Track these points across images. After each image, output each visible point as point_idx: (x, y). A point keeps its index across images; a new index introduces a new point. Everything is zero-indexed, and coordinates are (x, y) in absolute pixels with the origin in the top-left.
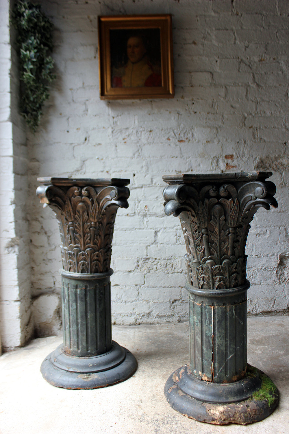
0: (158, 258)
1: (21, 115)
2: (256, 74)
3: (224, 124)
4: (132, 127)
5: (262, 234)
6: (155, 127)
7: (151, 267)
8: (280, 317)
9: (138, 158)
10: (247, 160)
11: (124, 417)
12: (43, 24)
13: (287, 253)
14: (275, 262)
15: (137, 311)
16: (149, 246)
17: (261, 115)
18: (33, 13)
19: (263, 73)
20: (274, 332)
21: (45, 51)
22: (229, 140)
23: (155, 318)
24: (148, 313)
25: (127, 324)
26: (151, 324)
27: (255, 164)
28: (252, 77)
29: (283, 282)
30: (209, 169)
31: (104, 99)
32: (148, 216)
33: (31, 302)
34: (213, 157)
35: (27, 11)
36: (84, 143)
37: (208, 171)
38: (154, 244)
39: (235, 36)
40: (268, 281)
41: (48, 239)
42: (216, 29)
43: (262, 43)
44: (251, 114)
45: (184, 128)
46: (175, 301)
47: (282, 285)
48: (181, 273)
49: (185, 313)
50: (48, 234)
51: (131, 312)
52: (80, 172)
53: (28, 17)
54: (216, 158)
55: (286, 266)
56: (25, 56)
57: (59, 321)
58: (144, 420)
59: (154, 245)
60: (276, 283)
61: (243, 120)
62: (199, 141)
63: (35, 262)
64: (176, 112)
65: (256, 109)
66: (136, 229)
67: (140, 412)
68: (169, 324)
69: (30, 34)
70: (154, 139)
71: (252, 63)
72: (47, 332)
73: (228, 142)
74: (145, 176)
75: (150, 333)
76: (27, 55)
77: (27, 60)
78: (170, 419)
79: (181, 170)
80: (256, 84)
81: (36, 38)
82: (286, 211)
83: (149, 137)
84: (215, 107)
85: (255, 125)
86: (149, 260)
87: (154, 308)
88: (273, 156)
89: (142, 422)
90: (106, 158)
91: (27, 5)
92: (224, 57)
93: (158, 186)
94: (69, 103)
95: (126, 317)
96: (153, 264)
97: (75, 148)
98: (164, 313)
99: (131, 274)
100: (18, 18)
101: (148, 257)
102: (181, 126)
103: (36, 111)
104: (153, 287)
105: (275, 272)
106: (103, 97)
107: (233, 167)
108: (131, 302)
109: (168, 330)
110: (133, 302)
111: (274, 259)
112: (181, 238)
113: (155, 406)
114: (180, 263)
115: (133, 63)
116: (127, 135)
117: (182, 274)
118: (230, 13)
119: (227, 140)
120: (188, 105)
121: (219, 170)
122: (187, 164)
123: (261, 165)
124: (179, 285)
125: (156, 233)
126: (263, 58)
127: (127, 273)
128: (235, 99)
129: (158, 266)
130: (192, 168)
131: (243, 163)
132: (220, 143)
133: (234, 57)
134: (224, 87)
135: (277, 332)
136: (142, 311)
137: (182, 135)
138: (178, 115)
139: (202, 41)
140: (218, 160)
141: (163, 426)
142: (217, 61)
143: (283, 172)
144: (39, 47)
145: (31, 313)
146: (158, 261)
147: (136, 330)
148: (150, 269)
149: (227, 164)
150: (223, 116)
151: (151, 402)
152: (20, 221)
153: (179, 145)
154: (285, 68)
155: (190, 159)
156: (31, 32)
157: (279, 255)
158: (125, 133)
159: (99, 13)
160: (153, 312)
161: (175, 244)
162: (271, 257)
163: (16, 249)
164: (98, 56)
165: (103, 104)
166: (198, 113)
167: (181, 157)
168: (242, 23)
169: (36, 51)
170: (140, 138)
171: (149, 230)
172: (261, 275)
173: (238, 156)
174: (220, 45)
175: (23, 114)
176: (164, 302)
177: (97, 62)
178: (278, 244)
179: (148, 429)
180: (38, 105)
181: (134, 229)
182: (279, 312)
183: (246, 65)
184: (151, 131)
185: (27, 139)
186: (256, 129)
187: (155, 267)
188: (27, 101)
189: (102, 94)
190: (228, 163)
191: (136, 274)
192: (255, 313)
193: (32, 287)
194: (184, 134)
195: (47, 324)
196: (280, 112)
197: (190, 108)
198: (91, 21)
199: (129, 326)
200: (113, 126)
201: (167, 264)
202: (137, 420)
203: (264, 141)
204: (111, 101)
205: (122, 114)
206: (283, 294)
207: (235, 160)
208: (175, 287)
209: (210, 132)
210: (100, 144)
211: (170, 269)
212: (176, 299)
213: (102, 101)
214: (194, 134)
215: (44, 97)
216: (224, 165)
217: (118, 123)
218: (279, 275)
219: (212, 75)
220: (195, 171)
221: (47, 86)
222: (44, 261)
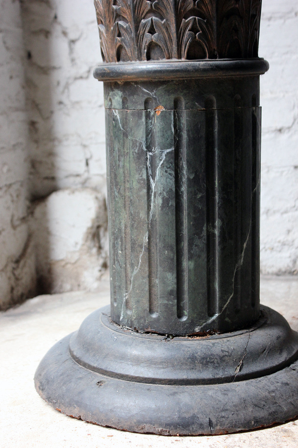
15: (297, 236)
25: (270, 270)
33: (29, 208)
41: (71, 51)
50: (72, 36)
51: (282, 238)
57: (98, 259)
63: (40, 111)
72: (67, 286)
95: (268, 251)
99: (284, 137)
108: (282, 214)
110: (286, 212)
127: (273, 135)
145: (30, 236)
181: (293, 14)
191: (296, 137)
193: (31, 173)
195: (69, 266)
199: (274, 277)
222: (62, 106)
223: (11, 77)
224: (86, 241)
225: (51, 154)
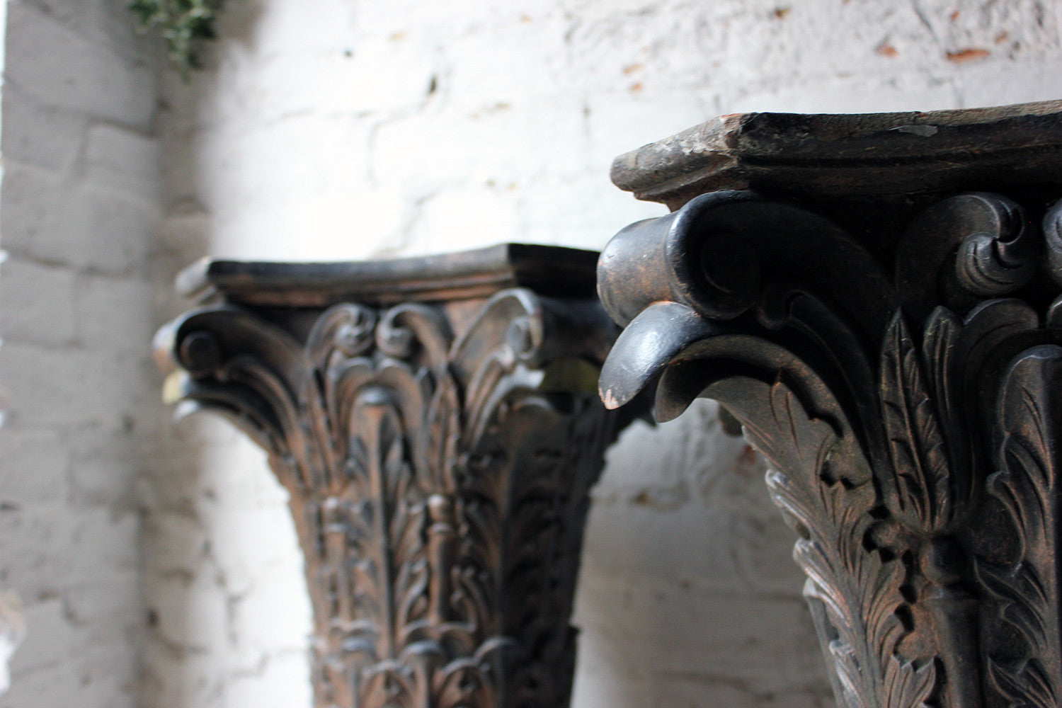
4: (673, 2)
36: (422, 107)
41: (231, 617)
70: (797, 57)
83: (768, 48)
97: (382, 131)
116: (645, 48)
137: (971, 20)
153: (951, 80)
158: (638, 35)
170: (716, 57)
184: (779, 13)
185: (163, 105)
194: (985, 10)
200: (570, 4)
210: (501, 106)
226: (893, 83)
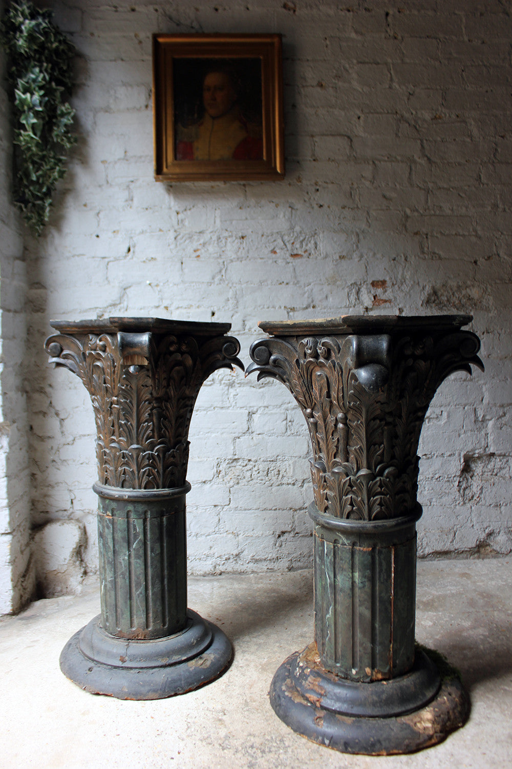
0: (253, 459)
1: (15, 206)
2: (426, 140)
3: (370, 227)
4: (210, 230)
5: (433, 418)
6: (250, 231)
7: (241, 475)
8: (465, 561)
9: (220, 283)
10: (410, 291)
11: (194, 742)
12: (55, 45)
13: (477, 452)
14: (456, 466)
15: (217, 551)
16: (239, 438)
17: (435, 212)
18: (38, 25)
19: (439, 139)
20: (454, 588)
21: (58, 94)
22: (379, 256)
23: (248, 563)
24: (237, 555)
25: (199, 573)
26: (241, 573)
27: (424, 296)
28: (420, 146)
29: (470, 500)
30: (343, 306)
31: (161, 181)
32: (237, 385)
33: (30, 535)
34: (351, 285)
35: (27, 22)
36: (125, 257)
37: (341, 308)
38: (246, 434)
39: (391, 74)
40: (444, 499)
41: (62, 425)
42: (359, 63)
43: (438, 87)
44: (417, 211)
45: (301, 233)
46: (283, 533)
47: (468, 505)
48: (294, 484)
49: (301, 554)
50: (62, 416)
51: (206, 552)
52: (119, 307)
53: (28, 32)
54: (357, 285)
55: (476, 474)
56: (23, 102)
57: (81, 569)
58: (229, 747)
59: (246, 437)
60: (457, 503)
61: (403, 219)
62: (326, 257)
63: (38, 466)
64: (288, 205)
65: (427, 202)
66: (216, 409)
67: (223, 733)
68: (271, 573)
69: (32, 63)
70: (248, 251)
71: (420, 122)
72: (59, 589)
73: (377, 259)
74: (232, 316)
75: (240, 589)
76: (26, 99)
77: (26, 108)
78: (275, 744)
79: (295, 307)
80: (426, 159)
81: (43, 69)
82: (476, 379)
83: (240, 248)
84: (354, 197)
85: (424, 230)
86: (237, 462)
87: (246, 546)
88: (455, 284)
89: (225, 751)
90: (164, 284)
91: (27, 11)
92: (372, 111)
93: (255, 333)
94: (100, 186)
95: (197, 561)
96: (245, 468)
97: (111, 264)
98: (264, 554)
99: (207, 486)
100: (11, 33)
101: (236, 457)
102: (295, 230)
103: (42, 199)
104: (245, 510)
105: (457, 483)
106: (160, 177)
107: (385, 301)
108: (206, 536)
109: (269, 584)
110: (209, 535)
111: (455, 460)
112: (294, 424)
113: (248, 721)
114: (292, 468)
115: (214, 118)
116: (200, 244)
117: (296, 486)
118: (383, 36)
119: (374, 254)
120: (307, 193)
121: (361, 307)
122: (306, 295)
123: (433, 298)
124: (290, 506)
125: (250, 414)
126: (439, 114)
127: (200, 485)
128: (390, 184)
129: (253, 473)
130: (314, 303)
131: (402, 295)
132: (363, 259)
133: (390, 111)
134: (371, 163)
135: (458, 588)
136: (225, 551)
137: (298, 246)
138: (290, 209)
139: (334, 81)
140: (359, 289)
141: (262, 757)
142: (359, 118)
143: (471, 311)
144: (48, 86)
145: (31, 555)
146: (254, 464)
147: (215, 583)
148: (239, 478)
149: (375, 297)
150: (368, 213)
151: (242, 714)
152: (13, 394)
153: (292, 262)
154: (475, 132)
155: (310, 287)
156: (35, 60)
157: (462, 455)
158: (199, 240)
159: (155, 30)
160: (244, 553)
161: (283, 434)
162: (449, 458)
163: (5, 442)
164: (152, 104)
165: (159, 189)
166: (326, 206)
167: (295, 284)
168: (403, 53)
169: (42, 92)
170: (223, 249)
171: (239, 411)
172: (432, 489)
173: (395, 283)
174: (364, 90)
175: (19, 204)
176: (264, 536)
177: (151, 114)
178: (462, 436)
179: (237, 761)
180: (44, 190)
181: (213, 408)
182: (463, 552)
183: (409, 125)
184: (243, 237)
185: (25, 248)
186: (425, 237)
187: (249, 474)
188: (25, 182)
189: (159, 171)
190: (376, 295)
191: (215, 486)
192: (422, 554)
193: (32, 510)
194: (302, 242)
195: (59, 574)
196: (467, 207)
197: (312, 198)
198: (140, 42)
200: (176, 227)
201: (268, 469)
202: (217, 746)
203: (440, 258)
204: (174, 184)
205: (193, 207)
206: (469, 521)
207: (389, 290)
208: (283, 510)
209: (346, 241)
210: (153, 259)
211: (274, 478)
212: (284, 530)
213: (158, 183)
214: (318, 243)
215: (56, 174)
216: (370, 299)
217: (186, 223)
218: (463, 489)
219: (351, 141)
220: (319, 308)
221: (62, 155)
222: (54, 463)
223: (21, 449)
224: (72, 557)
225: (46, 496)
226: (276, 262)
